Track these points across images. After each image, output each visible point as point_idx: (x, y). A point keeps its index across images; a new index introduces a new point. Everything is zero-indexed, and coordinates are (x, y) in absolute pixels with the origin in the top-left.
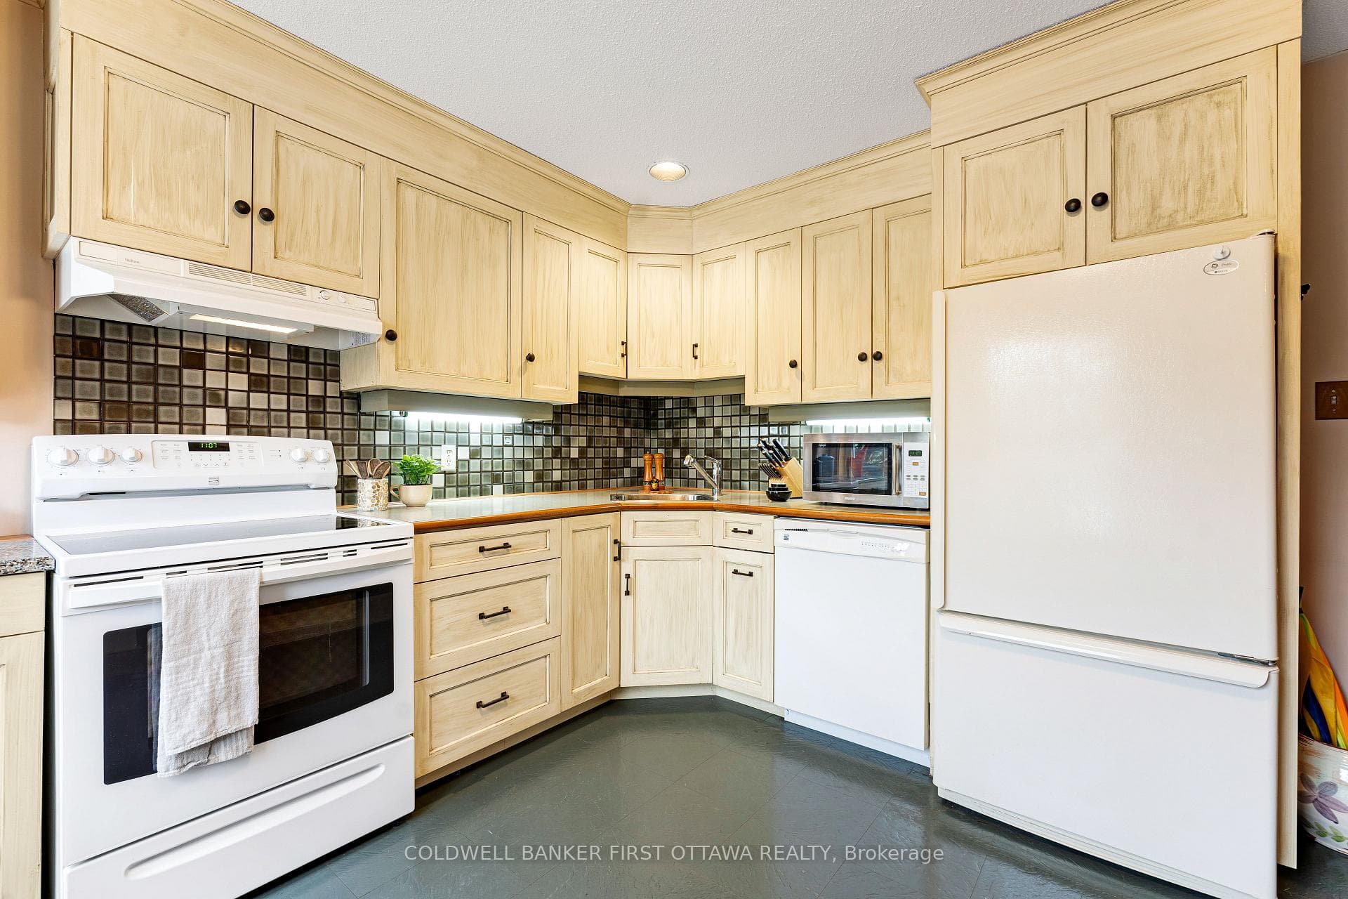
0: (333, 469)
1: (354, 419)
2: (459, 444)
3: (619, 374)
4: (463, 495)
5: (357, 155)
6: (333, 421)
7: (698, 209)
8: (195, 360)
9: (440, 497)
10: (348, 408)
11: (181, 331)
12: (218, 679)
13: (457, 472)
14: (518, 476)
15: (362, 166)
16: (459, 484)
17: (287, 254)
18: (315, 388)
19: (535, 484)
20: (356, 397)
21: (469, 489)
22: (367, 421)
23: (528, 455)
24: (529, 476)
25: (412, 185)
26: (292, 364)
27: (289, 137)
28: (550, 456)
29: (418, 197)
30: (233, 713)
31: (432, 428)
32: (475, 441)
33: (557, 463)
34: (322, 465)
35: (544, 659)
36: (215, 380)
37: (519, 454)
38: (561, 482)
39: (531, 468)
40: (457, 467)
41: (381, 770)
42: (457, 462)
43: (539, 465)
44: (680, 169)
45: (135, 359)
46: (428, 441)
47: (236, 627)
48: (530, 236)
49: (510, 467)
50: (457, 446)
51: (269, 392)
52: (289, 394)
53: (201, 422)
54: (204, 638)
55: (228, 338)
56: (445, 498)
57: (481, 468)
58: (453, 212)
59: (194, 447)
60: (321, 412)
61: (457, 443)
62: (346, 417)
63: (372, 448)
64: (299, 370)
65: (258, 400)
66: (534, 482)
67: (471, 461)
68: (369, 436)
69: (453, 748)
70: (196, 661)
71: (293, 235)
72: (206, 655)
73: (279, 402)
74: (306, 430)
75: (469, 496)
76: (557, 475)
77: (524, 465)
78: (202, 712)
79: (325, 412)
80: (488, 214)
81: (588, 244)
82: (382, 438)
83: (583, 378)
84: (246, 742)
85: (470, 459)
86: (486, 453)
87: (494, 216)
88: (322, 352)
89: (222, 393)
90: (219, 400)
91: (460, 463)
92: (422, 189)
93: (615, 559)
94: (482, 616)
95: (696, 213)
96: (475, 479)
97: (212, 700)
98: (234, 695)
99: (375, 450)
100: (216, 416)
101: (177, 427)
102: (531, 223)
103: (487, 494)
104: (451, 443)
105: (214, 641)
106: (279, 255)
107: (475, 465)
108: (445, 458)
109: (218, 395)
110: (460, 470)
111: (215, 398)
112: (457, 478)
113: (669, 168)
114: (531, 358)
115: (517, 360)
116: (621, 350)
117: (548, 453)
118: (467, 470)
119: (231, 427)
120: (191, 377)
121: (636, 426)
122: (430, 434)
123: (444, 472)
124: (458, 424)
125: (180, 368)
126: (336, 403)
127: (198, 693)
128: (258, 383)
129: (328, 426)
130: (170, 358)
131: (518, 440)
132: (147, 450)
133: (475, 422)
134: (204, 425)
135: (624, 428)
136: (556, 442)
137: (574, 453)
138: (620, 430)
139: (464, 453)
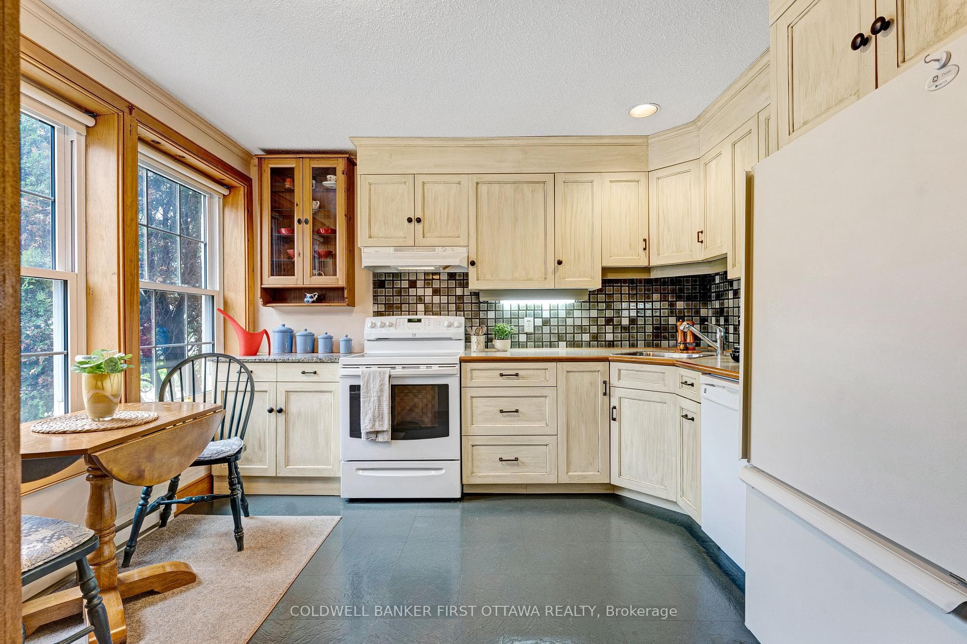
0: (462, 330)
1: (477, 306)
2: (536, 317)
3: (643, 263)
4: (538, 347)
5: (456, 179)
6: (468, 307)
7: (699, 121)
8: (413, 284)
9: (524, 347)
10: (474, 300)
11: (409, 273)
12: (375, 409)
13: (534, 334)
14: (578, 337)
15: (459, 183)
16: (535, 339)
17: (429, 235)
18: (459, 292)
19: (591, 342)
20: (476, 294)
21: (543, 343)
22: (484, 307)
23: (586, 322)
24: (586, 337)
25: (484, 183)
26: (449, 281)
27: (428, 182)
28: (604, 324)
29: (488, 188)
30: (380, 423)
31: (519, 308)
32: (546, 314)
33: (609, 328)
34: (457, 329)
35: (545, 447)
36: (420, 292)
37: (578, 322)
38: (613, 341)
39: (588, 332)
40: (534, 330)
41: (443, 471)
42: (534, 327)
43: (594, 329)
44: (653, 108)
45: (395, 286)
46: (516, 317)
47: (381, 391)
48: (560, 186)
49: (571, 331)
50: (534, 318)
51: (440, 295)
52: (448, 296)
53: (416, 310)
54: (372, 393)
55: (425, 273)
56: (527, 348)
57: (550, 331)
58: (509, 189)
59: (410, 321)
60: (461, 303)
61: (534, 316)
62: (473, 305)
63: (486, 320)
64: (452, 283)
65: (436, 299)
66: (590, 341)
67: (544, 327)
68: (484, 314)
69: (485, 477)
70: (370, 400)
71: (430, 225)
72: (372, 398)
73: (444, 299)
74: (455, 312)
75: (543, 347)
76: (609, 337)
77: (582, 329)
78: (370, 420)
79: (463, 303)
80: (531, 182)
81: (608, 177)
82: (491, 315)
83: (605, 270)
84: (387, 437)
85: (543, 325)
86: (554, 322)
87: (534, 182)
88: (462, 274)
89: (423, 297)
90: (422, 301)
91: (536, 328)
92: (490, 183)
93: (605, 394)
94: (502, 411)
95: (699, 124)
96: (546, 338)
97: (374, 416)
98: (381, 416)
99: (487, 321)
100: (421, 307)
101: (408, 312)
102: (560, 178)
103: (555, 347)
104: (530, 316)
105: (375, 394)
106: (425, 236)
107: (546, 329)
108: (528, 325)
109: (421, 298)
110: (536, 332)
111: (420, 299)
112: (535, 337)
113: (643, 110)
114: (560, 263)
115: (552, 264)
116: (643, 245)
117: (602, 321)
118: (541, 332)
119: (426, 312)
120: (412, 291)
121: (689, 299)
122: (517, 311)
123: (527, 333)
124: (534, 306)
125: (408, 288)
126: (469, 298)
127: (370, 412)
128: (436, 292)
129: (465, 310)
130: (405, 284)
131: (577, 314)
132: (394, 322)
133: (546, 305)
134: (417, 311)
135: (676, 301)
136: (609, 314)
137: (625, 322)
138: (672, 305)
139: (539, 322)
